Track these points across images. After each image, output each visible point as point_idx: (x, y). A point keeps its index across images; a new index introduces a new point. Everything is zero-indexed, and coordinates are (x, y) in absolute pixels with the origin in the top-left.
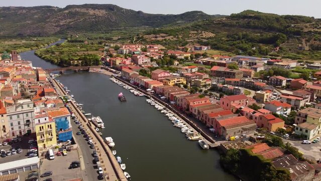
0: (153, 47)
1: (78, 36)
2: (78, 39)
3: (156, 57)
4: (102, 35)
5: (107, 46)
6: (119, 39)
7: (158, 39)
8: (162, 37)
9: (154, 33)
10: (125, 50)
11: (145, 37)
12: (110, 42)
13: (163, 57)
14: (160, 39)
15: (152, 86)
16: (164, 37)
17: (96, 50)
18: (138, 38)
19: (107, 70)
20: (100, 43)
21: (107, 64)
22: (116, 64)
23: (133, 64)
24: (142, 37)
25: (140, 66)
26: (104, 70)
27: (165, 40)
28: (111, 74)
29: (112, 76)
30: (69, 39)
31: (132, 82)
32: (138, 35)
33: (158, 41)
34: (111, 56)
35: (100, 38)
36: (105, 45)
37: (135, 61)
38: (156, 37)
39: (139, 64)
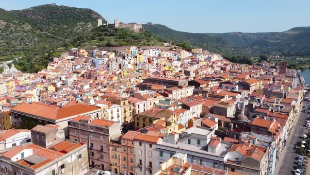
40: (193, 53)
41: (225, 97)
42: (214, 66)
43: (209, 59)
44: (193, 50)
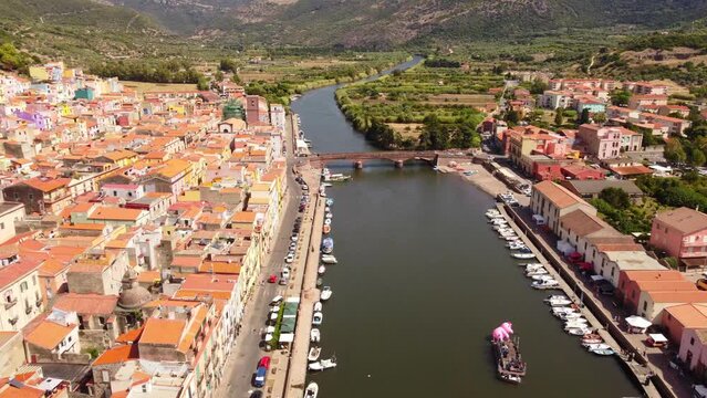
0: (648, 90)
1: (452, 51)
2: (449, 59)
3: (663, 131)
4: (508, 49)
5: (514, 78)
6: (549, 60)
7: (665, 62)
8: (679, 56)
9: (656, 44)
10: (559, 97)
11: (625, 55)
12: (525, 66)
13: (686, 131)
14: (670, 62)
15: (656, 310)
16: (686, 57)
17: (482, 91)
18: (604, 60)
19: (490, 168)
20: (498, 71)
21: (496, 146)
22: (519, 154)
23: (577, 154)
24: (615, 57)
25: (604, 165)
26: (479, 167)
27: (687, 66)
28: (497, 188)
29: (499, 199)
30: (431, 58)
31: (563, 247)
32: (602, 51)
33: (665, 68)
34: (512, 118)
35: (501, 56)
36: (509, 76)
37: (586, 145)
38: (659, 58)
39: (600, 156)
40: (34, 82)
41: (104, 232)
42: (97, 113)
43: (82, 94)
44: (35, 71)
